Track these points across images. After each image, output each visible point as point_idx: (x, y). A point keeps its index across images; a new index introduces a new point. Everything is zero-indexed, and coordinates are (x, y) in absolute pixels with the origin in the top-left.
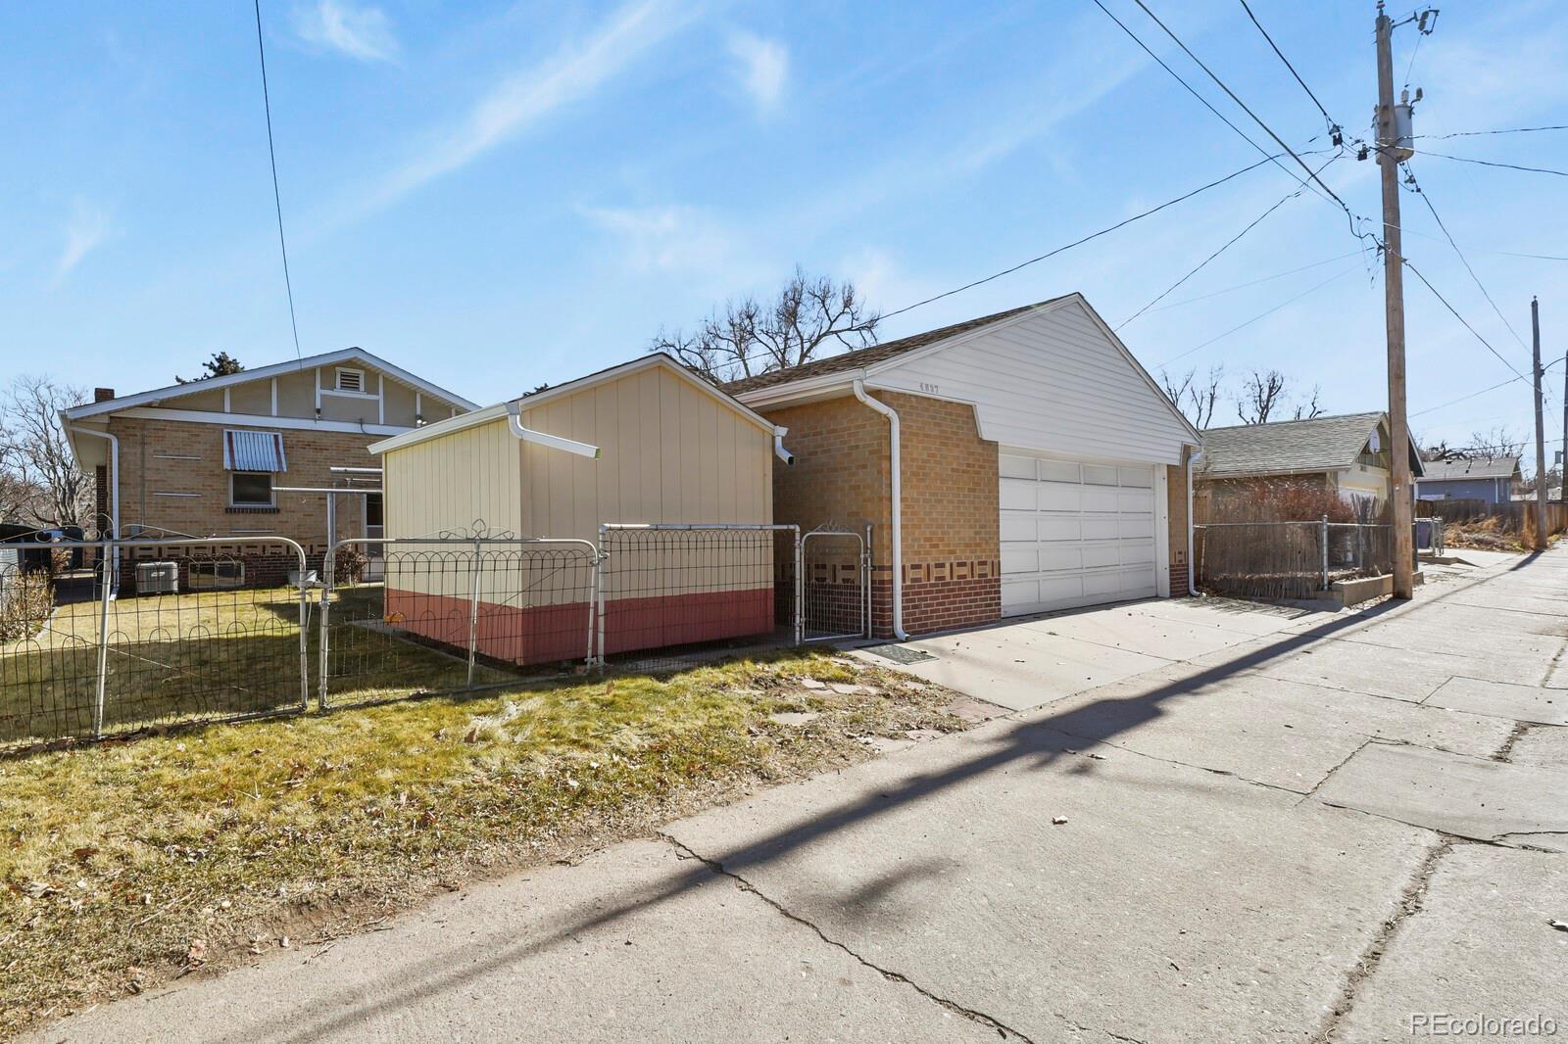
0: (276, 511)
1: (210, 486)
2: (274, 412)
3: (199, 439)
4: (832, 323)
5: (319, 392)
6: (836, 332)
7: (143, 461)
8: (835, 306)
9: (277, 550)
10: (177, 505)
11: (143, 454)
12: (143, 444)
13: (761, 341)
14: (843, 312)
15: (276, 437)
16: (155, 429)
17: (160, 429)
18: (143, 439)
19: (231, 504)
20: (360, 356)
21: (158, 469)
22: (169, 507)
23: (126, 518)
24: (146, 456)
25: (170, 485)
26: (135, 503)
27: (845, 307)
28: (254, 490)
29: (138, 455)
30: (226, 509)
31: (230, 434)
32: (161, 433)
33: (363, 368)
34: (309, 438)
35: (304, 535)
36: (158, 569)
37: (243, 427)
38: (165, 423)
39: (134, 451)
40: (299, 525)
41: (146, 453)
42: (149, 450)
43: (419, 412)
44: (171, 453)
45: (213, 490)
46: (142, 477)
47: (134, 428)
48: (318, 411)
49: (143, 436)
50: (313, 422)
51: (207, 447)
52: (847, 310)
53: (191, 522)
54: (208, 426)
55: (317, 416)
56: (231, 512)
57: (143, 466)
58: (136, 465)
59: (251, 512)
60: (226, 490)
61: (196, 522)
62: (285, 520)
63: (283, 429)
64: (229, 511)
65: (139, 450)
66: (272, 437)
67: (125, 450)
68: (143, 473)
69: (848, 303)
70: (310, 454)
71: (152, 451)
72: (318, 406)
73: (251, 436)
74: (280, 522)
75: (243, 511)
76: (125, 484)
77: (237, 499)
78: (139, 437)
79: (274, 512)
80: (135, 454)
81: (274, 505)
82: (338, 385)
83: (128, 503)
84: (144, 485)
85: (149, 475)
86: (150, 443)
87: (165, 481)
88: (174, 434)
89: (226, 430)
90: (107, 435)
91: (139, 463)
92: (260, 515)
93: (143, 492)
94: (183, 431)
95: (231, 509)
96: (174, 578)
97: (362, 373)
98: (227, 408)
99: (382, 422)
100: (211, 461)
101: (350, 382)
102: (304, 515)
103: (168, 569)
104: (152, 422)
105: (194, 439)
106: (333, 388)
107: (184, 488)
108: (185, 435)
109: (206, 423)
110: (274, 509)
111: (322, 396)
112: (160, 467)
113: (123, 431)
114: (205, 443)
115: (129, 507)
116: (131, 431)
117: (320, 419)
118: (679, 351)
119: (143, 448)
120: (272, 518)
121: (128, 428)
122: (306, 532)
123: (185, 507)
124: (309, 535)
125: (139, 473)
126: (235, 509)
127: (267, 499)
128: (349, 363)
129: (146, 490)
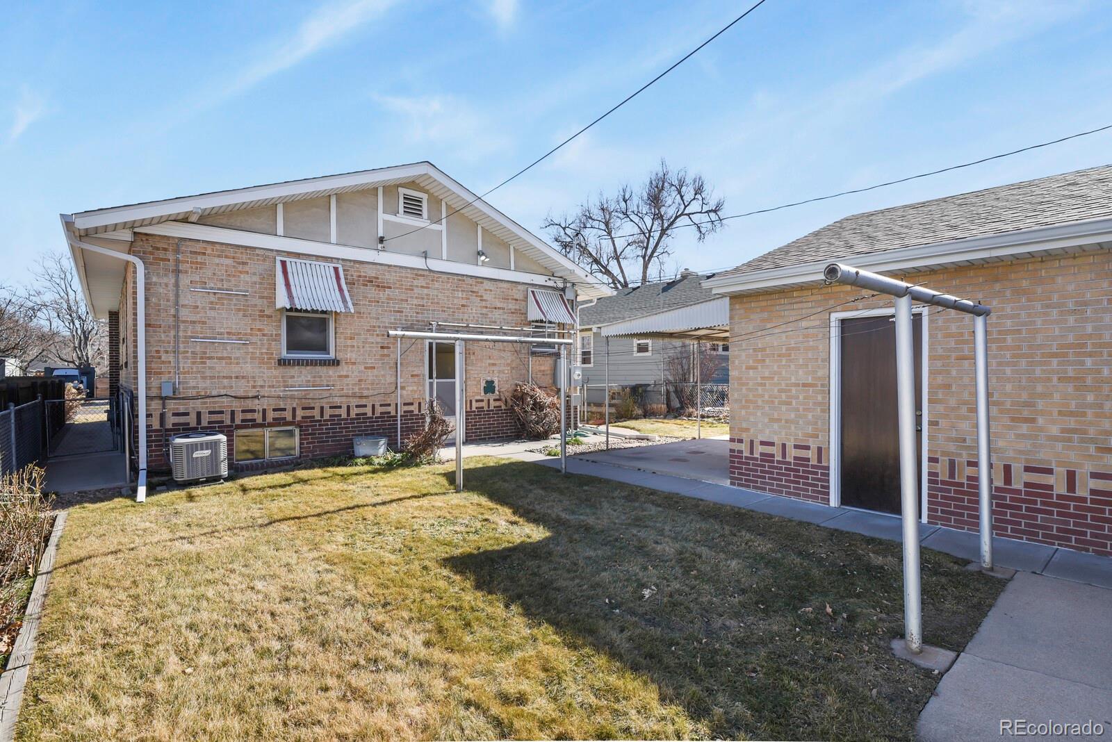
0: (335, 363)
1: (259, 330)
2: (333, 239)
3: (247, 268)
4: (686, 207)
5: (382, 216)
6: (688, 215)
7: (177, 296)
8: (689, 193)
9: (337, 412)
10: (219, 355)
11: (177, 285)
12: (177, 272)
13: (632, 221)
14: (694, 199)
15: (336, 269)
16: (191, 252)
17: (199, 253)
18: (177, 266)
19: (284, 354)
20: (432, 172)
21: (197, 307)
22: (210, 358)
23: (156, 373)
24: (181, 288)
25: (210, 328)
26: (167, 352)
27: (696, 194)
28: (308, 335)
29: (171, 287)
30: (279, 361)
31: (284, 263)
32: (199, 258)
33: (426, 192)
34: (371, 272)
35: (365, 393)
36: (202, 446)
37: (298, 255)
38: (204, 245)
39: (165, 280)
40: (360, 381)
41: (181, 284)
42: (184, 280)
43: (480, 248)
44: (212, 285)
45: (264, 335)
46: (176, 316)
47: (165, 249)
48: (381, 240)
49: (177, 261)
50: (376, 252)
51: (256, 279)
52: (698, 196)
53: (237, 377)
54: (257, 252)
55: (380, 246)
56: (285, 364)
57: (177, 303)
58: (168, 300)
59: (307, 365)
60: (278, 335)
61: (243, 377)
62: (345, 373)
63: (343, 260)
64: (282, 362)
65: (171, 280)
66: (332, 270)
67: (154, 279)
68: (177, 310)
69: (699, 191)
70: (372, 292)
71: (188, 282)
72: (381, 234)
73: (308, 266)
74: (340, 376)
75: (298, 363)
76: (154, 326)
77: (291, 347)
78: (172, 263)
79: (333, 364)
80: (166, 285)
81: (332, 355)
82: (401, 209)
83: (158, 352)
84: (178, 327)
85: (184, 314)
86: (186, 272)
87: (204, 323)
88: (217, 260)
89: (279, 258)
90: (131, 258)
91: (172, 298)
92: (318, 368)
93: (176, 337)
94: (226, 257)
95: (285, 360)
96: (222, 458)
97: (425, 197)
98: (280, 231)
99: (445, 257)
100: (262, 297)
101: (413, 207)
102: (366, 368)
103: (214, 446)
104: (189, 243)
105: (240, 268)
106: (396, 213)
107: (229, 333)
108: (229, 262)
109: (255, 248)
110: (333, 361)
111: (385, 222)
112: (199, 304)
113: (151, 253)
114: (255, 274)
115: (160, 358)
116: (161, 254)
117: (384, 250)
118: (564, 229)
119: (177, 276)
120: (331, 371)
121: (158, 249)
122: (368, 389)
123: (230, 358)
124: (371, 392)
125: (172, 311)
126: (289, 360)
127: (324, 348)
128: (412, 184)
129: (181, 334)
